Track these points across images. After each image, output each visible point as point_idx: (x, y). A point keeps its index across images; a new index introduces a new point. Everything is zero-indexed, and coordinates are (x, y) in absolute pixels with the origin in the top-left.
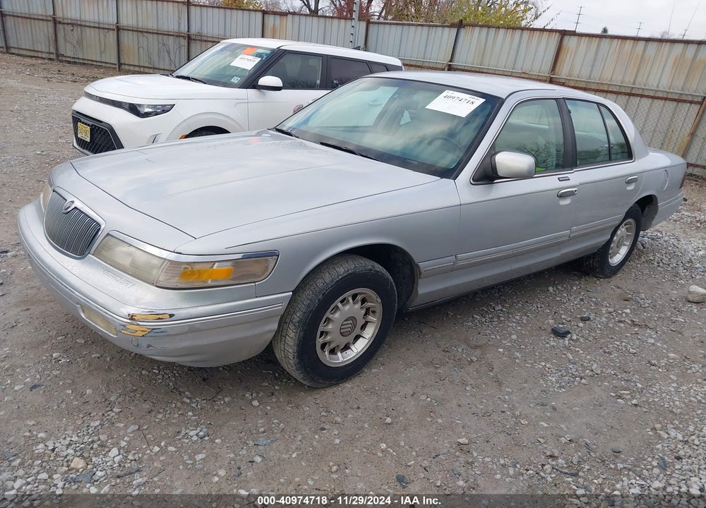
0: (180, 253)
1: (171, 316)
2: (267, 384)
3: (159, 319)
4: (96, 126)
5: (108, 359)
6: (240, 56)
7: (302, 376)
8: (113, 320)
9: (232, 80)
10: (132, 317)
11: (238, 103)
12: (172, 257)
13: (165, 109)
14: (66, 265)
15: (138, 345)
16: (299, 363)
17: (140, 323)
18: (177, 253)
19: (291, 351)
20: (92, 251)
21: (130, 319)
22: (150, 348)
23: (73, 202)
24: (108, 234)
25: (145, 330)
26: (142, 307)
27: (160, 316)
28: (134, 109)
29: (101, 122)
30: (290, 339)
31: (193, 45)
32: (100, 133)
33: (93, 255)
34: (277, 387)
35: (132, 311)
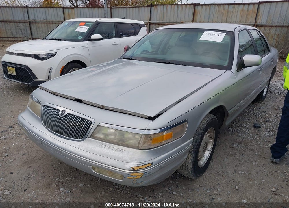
0: (149, 130)
1: (152, 164)
2: (172, 182)
3: (147, 167)
4: (18, 67)
5: (89, 186)
6: (79, 27)
7: (193, 175)
8: (120, 172)
9: (79, 38)
10: (133, 169)
11: (84, 48)
12: (146, 132)
13: (52, 55)
14: (74, 145)
15: (136, 183)
16: (193, 170)
17: (138, 171)
18: (147, 130)
19: (190, 165)
20: (89, 136)
21: (132, 170)
22: (142, 183)
23: (64, 111)
24: (98, 126)
25: (142, 174)
26: (137, 162)
27: (147, 165)
28: (37, 57)
29: (21, 65)
30: (189, 160)
31: (32, 26)
32: (21, 70)
33: (90, 137)
34: (177, 182)
35: (132, 165)
